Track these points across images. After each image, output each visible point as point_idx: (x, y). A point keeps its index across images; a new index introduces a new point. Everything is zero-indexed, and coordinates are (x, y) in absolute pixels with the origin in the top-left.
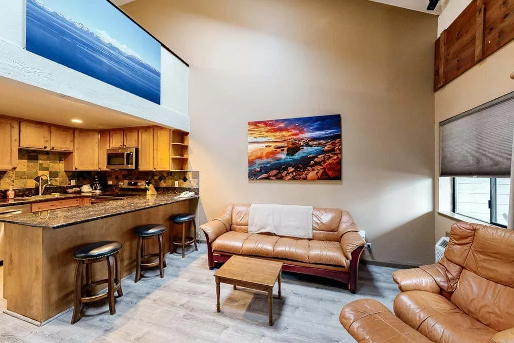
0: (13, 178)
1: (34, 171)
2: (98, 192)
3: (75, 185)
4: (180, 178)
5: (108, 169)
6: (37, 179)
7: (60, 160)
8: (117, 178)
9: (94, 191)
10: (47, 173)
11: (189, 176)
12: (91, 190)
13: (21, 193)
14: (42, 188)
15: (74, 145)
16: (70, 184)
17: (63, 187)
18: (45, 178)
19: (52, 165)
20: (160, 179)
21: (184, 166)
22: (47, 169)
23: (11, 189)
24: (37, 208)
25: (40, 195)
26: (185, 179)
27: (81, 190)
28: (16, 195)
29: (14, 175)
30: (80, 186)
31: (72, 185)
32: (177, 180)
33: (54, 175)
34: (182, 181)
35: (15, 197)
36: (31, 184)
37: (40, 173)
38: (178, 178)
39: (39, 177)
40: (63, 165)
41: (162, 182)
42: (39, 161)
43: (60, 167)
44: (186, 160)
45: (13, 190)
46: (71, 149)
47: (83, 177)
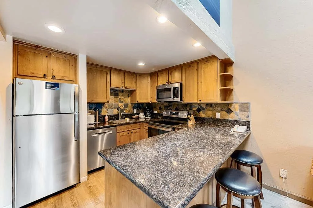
0: (108, 107)
1: (117, 103)
2: (149, 118)
3: (136, 112)
4: (221, 110)
5: (157, 102)
6: (118, 109)
7: (129, 96)
8: (160, 108)
9: (147, 118)
10: (122, 104)
11: (235, 108)
12: (144, 116)
13: (111, 118)
14: (121, 115)
15: (136, 85)
16: (133, 112)
17: (130, 114)
18: (122, 108)
19: (125, 99)
20: (199, 110)
21: (227, 97)
22: (122, 102)
23: (107, 115)
24: (120, 130)
25: (120, 119)
26: (229, 111)
27: (139, 116)
28: (109, 119)
29: (108, 106)
30: (138, 114)
31: (134, 112)
32: (219, 112)
33: (126, 106)
34: (225, 113)
35: (108, 120)
36: (115, 112)
37: (120, 104)
38: (219, 109)
39: (119, 107)
40: (130, 99)
41: (201, 112)
42: (119, 97)
43: (128, 100)
44: (231, 90)
45: (108, 115)
46: (135, 88)
47: (140, 107)
